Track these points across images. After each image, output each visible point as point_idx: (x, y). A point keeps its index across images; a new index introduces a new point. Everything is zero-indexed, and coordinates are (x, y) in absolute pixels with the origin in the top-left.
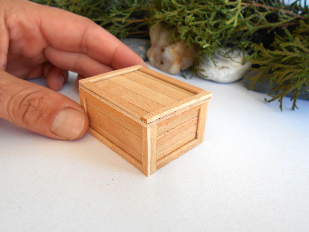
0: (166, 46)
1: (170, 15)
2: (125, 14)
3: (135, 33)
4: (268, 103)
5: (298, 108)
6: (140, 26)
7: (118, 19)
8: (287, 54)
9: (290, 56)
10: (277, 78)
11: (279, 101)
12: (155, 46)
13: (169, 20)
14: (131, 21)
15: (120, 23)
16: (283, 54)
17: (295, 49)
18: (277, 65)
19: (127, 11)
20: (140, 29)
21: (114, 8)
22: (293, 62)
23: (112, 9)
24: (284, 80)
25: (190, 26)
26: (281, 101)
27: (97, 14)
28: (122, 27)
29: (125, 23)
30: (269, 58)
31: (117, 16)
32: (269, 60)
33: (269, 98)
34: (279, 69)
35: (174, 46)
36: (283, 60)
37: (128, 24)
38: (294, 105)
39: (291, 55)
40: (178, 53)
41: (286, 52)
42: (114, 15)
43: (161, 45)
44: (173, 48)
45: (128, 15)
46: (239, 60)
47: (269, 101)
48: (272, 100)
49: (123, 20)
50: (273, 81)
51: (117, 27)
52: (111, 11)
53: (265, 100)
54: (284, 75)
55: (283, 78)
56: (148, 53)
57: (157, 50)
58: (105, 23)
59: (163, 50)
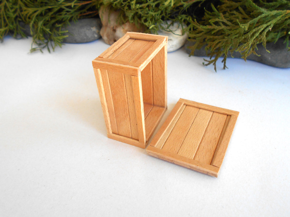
0: (117, 27)
3: (85, 14)
7: (68, 4)
8: (215, 28)
9: (218, 30)
10: (210, 47)
11: (213, 65)
12: (106, 26)
14: (79, 4)
15: (70, 7)
17: (221, 24)
18: (209, 37)
22: (220, 33)
24: (215, 49)
26: (215, 64)
28: (72, 11)
30: (203, 31)
32: (203, 33)
36: (213, 32)
37: (77, 8)
39: (218, 28)
43: (112, 26)
46: (179, 31)
48: (209, 64)
49: (72, 4)
51: (68, 12)
53: (203, 64)
56: (101, 33)
57: (109, 30)
58: (56, 10)
59: (114, 31)
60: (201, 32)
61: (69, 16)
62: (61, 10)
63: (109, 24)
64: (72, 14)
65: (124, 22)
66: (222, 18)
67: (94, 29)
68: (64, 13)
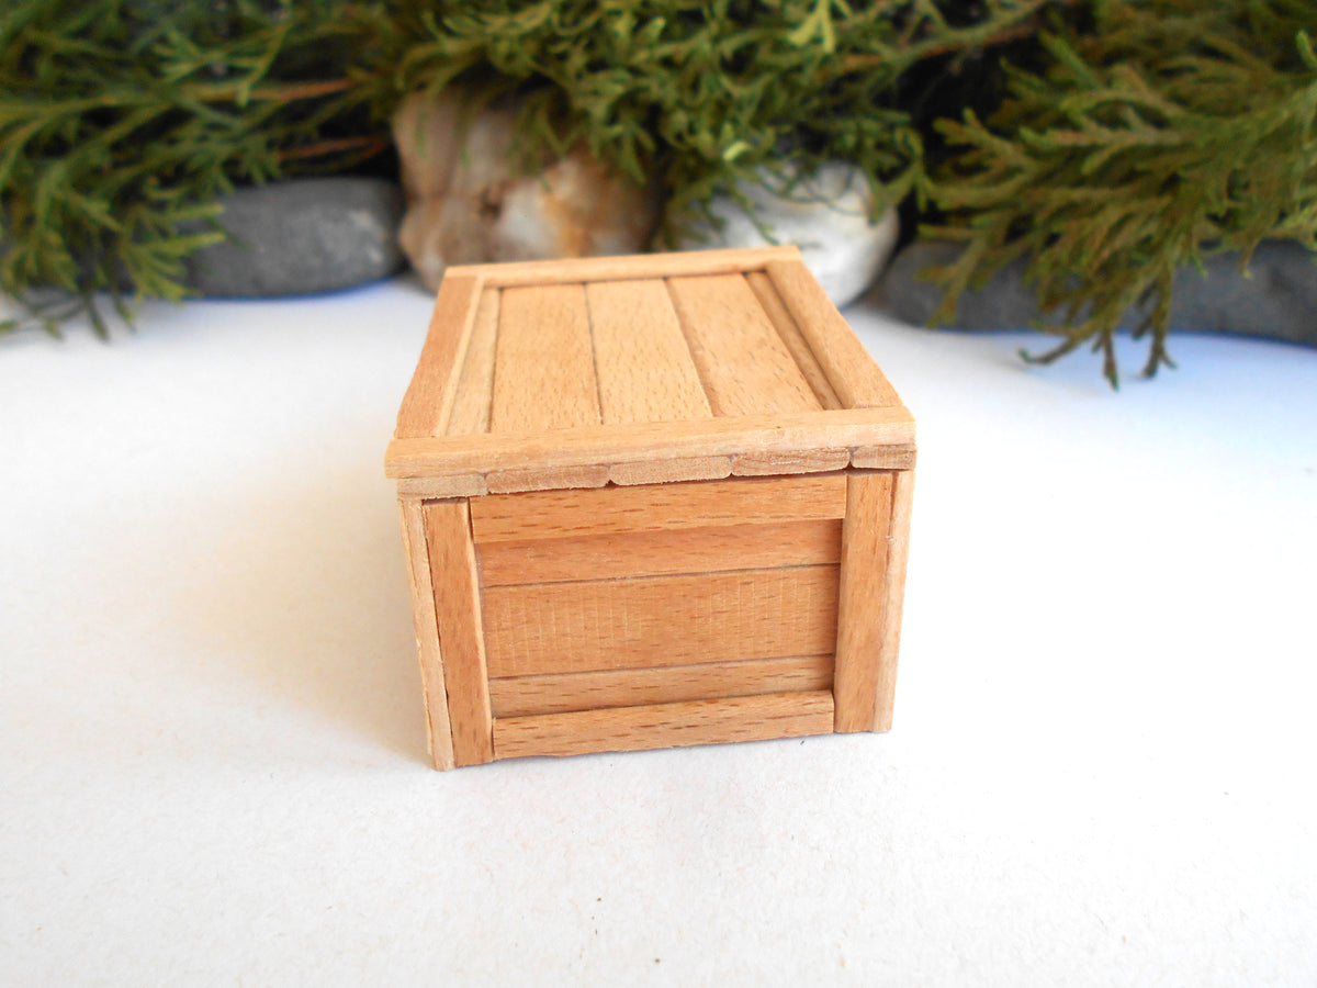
0: (506, 186)
1: (514, 32)
2: (243, 63)
3: (307, 152)
4: (1037, 368)
5: (1171, 365)
6: (328, 112)
7: (210, 91)
8: (1100, 141)
9: (1115, 148)
11: (1095, 349)
12: (442, 192)
13: (511, 57)
14: (280, 95)
15: (226, 106)
16: (1083, 140)
17: (1130, 115)
18: (1059, 195)
19: (248, 43)
20: (330, 130)
21: (175, 37)
23: (163, 40)
25: (635, 71)
26: (1106, 345)
27: (86, 73)
28: (239, 124)
29: (253, 104)
30: (1018, 170)
31: (205, 74)
32: (1019, 179)
33: (1047, 343)
34: (1070, 210)
35: (548, 177)
36: (1090, 165)
37: (264, 112)
38: (1158, 354)
39: (1113, 140)
40: (573, 214)
41: (1095, 133)
42: (184, 68)
43: (477, 187)
44: (548, 190)
45: (261, 65)
46: (853, 202)
47: (1048, 359)
48: (1065, 350)
49: (242, 91)
50: (1056, 264)
51: (214, 127)
52: (161, 50)
53: (1024, 355)
54: (1105, 228)
55: (1103, 246)
56: (407, 236)
57: (457, 214)
58: (145, 115)
59: (492, 209)
60: (1010, 172)
61: (220, 149)
62: (175, 118)
63: (458, 181)
64: (235, 140)
65: (559, 147)
66: (1130, 85)
67: (364, 221)
68: (190, 131)
